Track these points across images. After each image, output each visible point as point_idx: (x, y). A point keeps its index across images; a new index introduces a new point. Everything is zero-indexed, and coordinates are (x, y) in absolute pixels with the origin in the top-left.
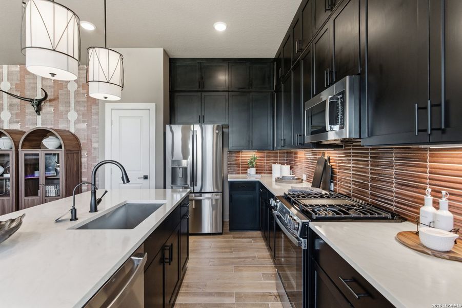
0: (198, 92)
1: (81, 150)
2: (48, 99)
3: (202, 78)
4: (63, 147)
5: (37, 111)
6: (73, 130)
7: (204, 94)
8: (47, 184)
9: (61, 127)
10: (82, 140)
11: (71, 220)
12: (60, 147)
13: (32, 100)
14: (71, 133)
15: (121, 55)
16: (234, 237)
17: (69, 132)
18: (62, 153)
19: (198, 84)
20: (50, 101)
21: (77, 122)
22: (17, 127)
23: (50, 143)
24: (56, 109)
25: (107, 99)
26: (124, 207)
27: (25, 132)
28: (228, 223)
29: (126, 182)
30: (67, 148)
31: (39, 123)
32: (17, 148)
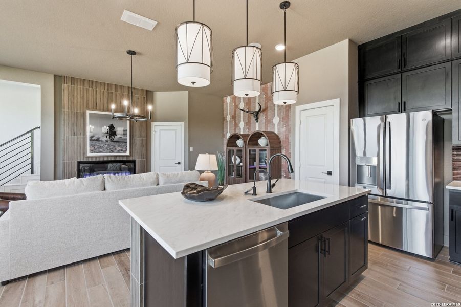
0: (397, 73)
1: (281, 147)
2: (262, 110)
3: (403, 55)
4: (269, 145)
5: (256, 120)
6: (276, 132)
7: (405, 75)
8: (261, 172)
9: (269, 130)
10: (282, 138)
11: (253, 195)
12: (267, 145)
13: (253, 112)
14: (275, 134)
15: (295, 64)
16: (454, 272)
17: (274, 133)
18: (268, 149)
19: (396, 65)
20: (263, 111)
21: (279, 124)
22: (247, 132)
23: (262, 142)
24: (267, 116)
25: (286, 104)
26: (295, 195)
27: (249, 135)
28: (448, 250)
29: (290, 172)
30: (272, 146)
31: (258, 127)
32: (245, 146)
